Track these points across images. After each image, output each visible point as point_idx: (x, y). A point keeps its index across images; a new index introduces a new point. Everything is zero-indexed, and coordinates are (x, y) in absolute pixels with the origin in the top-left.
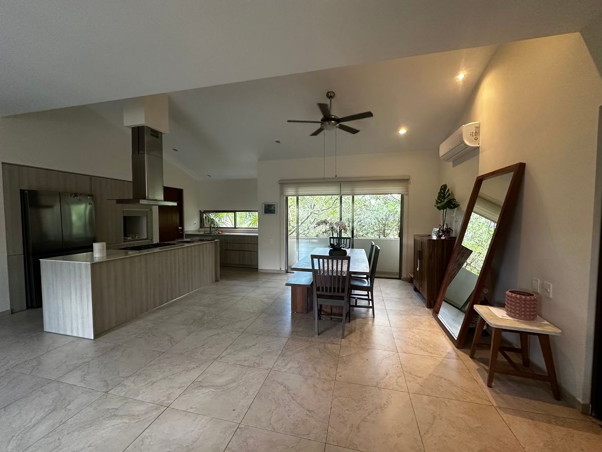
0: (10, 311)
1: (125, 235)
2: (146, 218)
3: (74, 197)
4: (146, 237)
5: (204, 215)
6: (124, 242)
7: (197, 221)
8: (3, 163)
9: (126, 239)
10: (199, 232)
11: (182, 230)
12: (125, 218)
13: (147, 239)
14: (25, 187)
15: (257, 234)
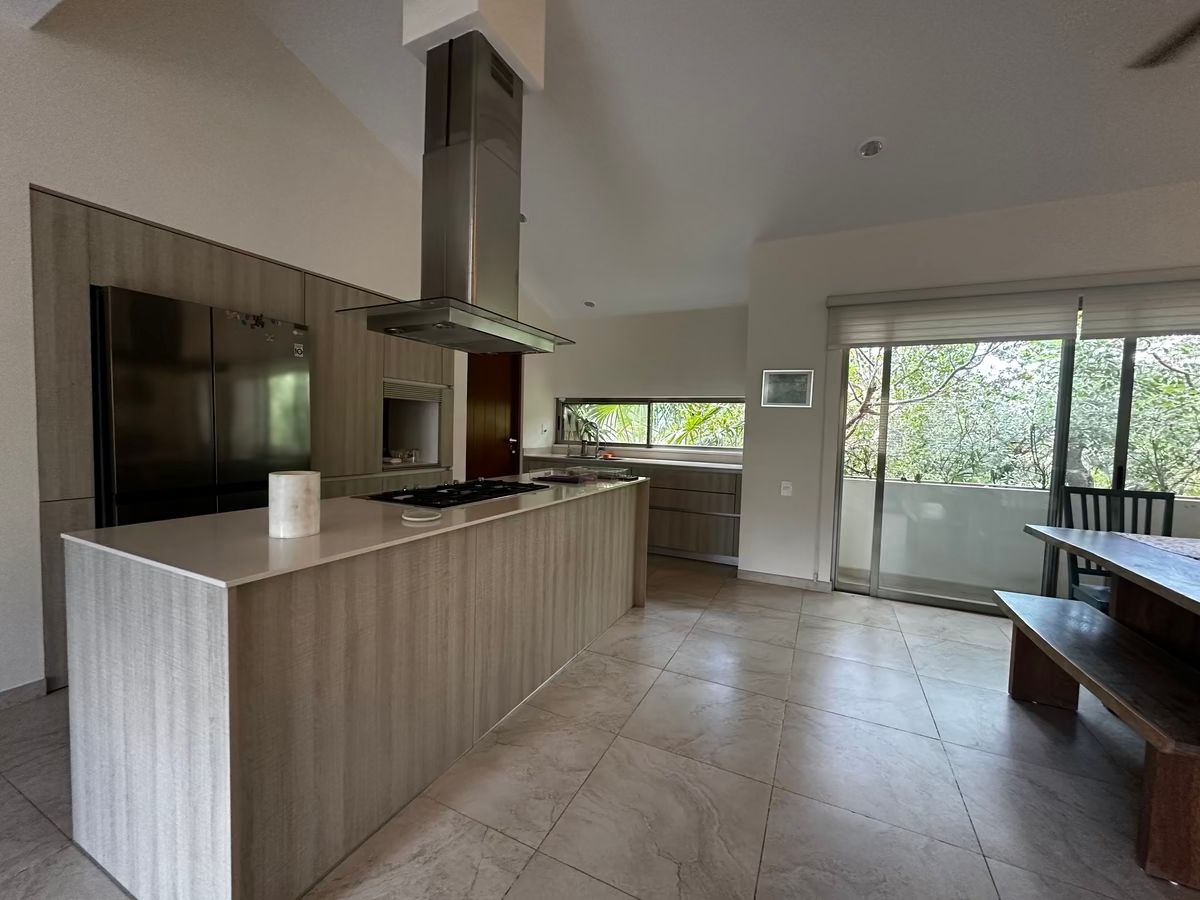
0: (44, 684)
1: (386, 454)
2: (437, 405)
3: (252, 326)
4: (434, 460)
5: (566, 410)
6: (384, 470)
7: (549, 425)
8: (32, 188)
9: (390, 463)
10: (553, 453)
11: (517, 446)
12: (387, 402)
13: (438, 465)
14: (108, 278)
15: (740, 467)
